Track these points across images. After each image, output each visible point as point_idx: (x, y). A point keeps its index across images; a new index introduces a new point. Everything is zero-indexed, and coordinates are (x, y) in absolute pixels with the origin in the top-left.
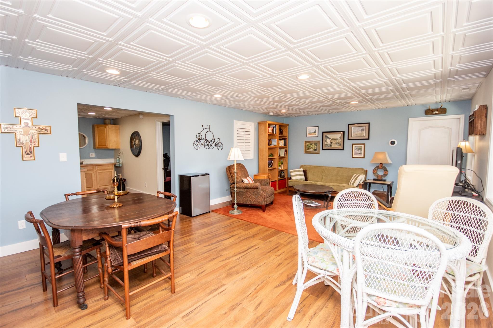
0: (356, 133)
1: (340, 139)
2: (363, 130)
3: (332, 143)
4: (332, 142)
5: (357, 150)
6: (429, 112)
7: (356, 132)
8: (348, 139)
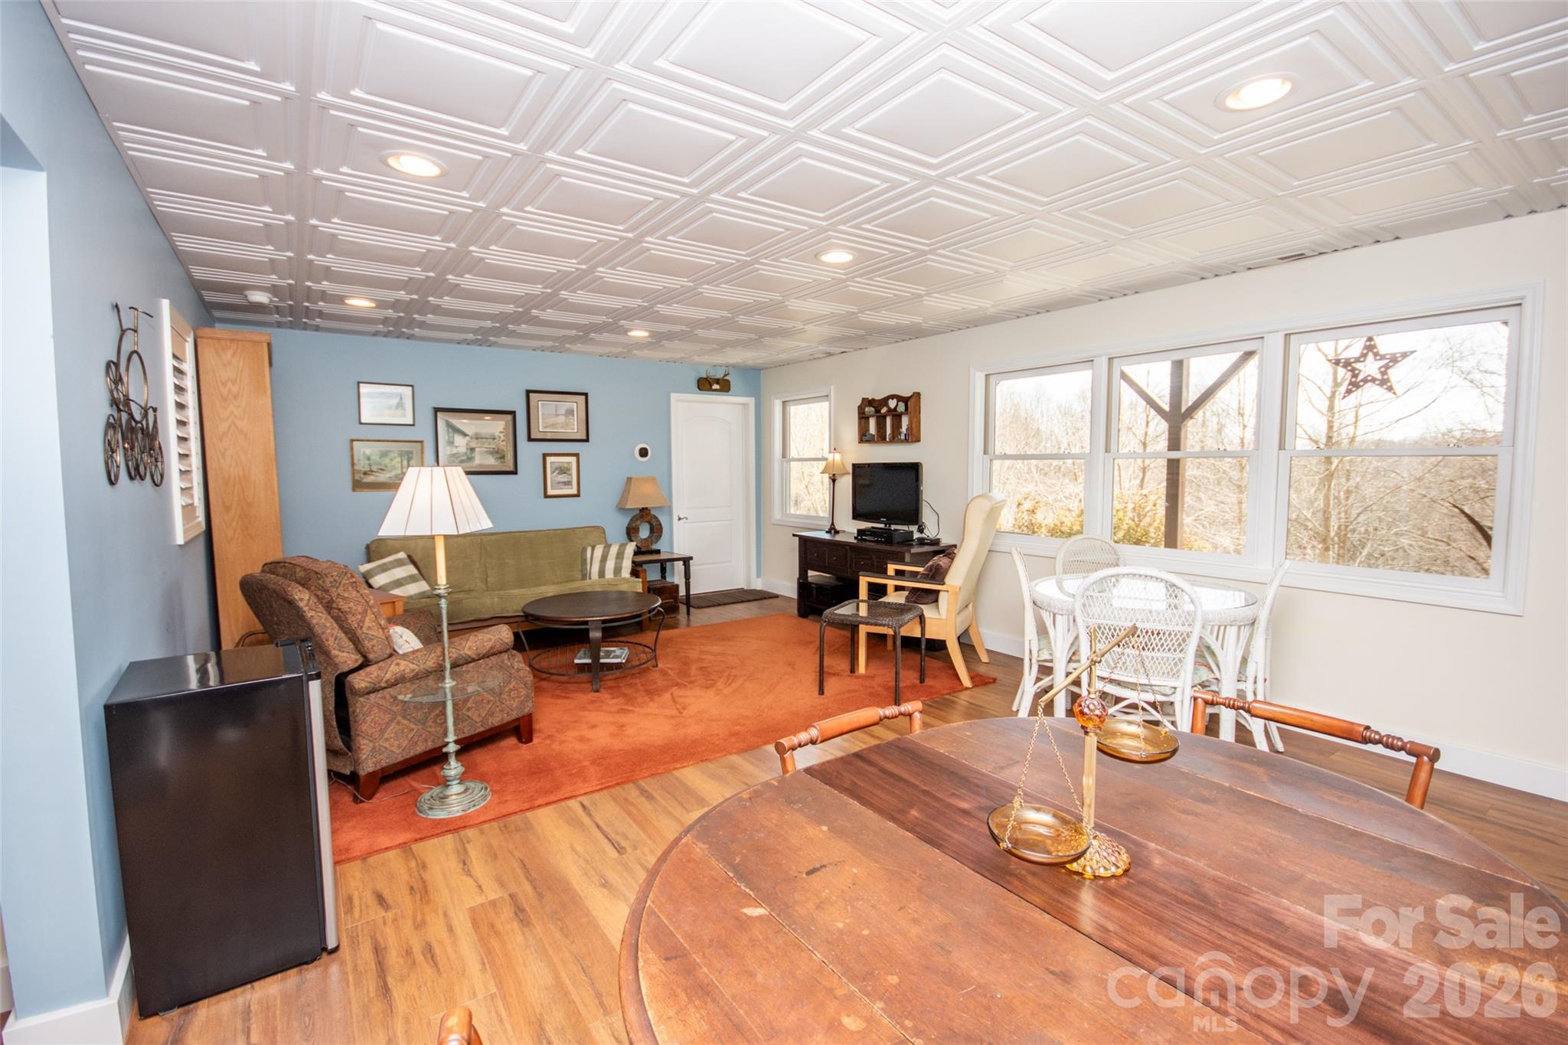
0: (552, 420)
1: (503, 438)
2: (570, 412)
3: (472, 450)
4: (473, 445)
5: (559, 473)
6: (705, 384)
7: (552, 416)
8: (530, 439)
